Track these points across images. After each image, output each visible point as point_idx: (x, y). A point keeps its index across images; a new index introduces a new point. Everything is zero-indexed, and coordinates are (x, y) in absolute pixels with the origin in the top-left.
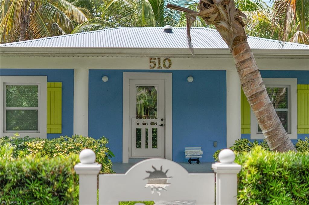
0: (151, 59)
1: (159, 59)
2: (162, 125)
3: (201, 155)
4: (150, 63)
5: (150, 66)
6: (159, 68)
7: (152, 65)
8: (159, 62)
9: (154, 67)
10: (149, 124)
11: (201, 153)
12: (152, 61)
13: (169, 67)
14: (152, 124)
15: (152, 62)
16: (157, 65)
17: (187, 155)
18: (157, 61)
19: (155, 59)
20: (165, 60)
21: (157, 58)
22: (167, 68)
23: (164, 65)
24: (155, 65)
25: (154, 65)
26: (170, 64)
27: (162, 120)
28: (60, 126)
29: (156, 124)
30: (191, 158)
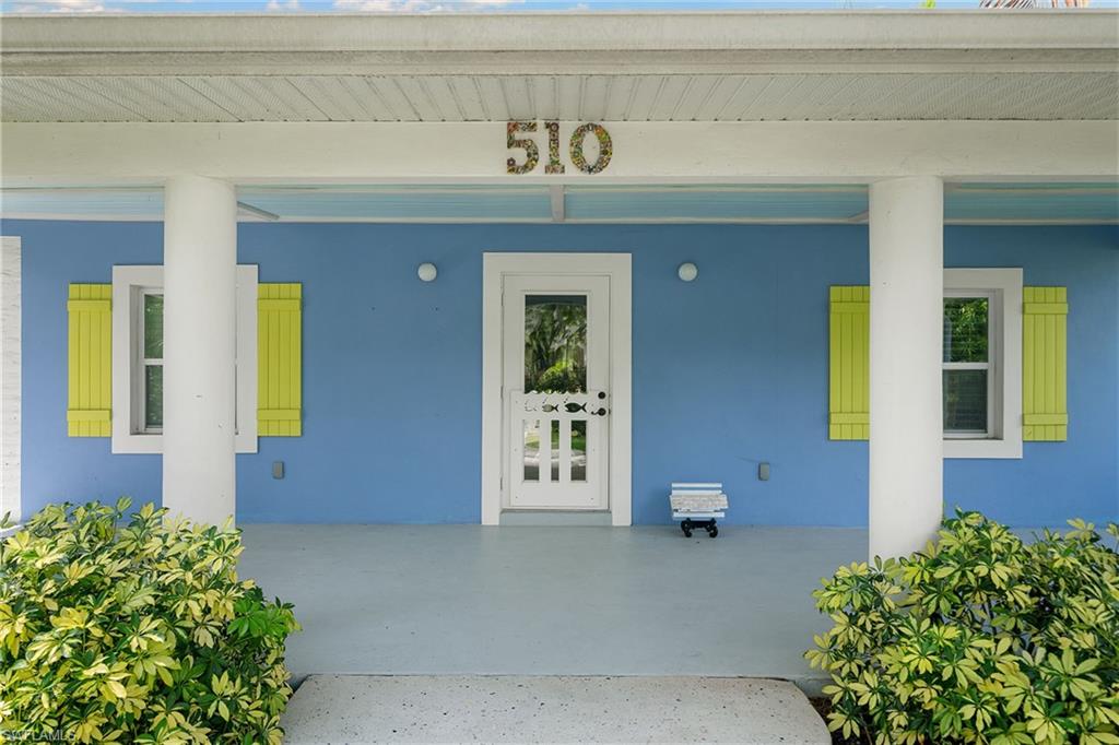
0: (513, 127)
1: (553, 127)
2: (601, 412)
3: (722, 510)
4: (509, 145)
5: (511, 162)
6: (554, 170)
7: (520, 156)
8: (554, 140)
9: (526, 168)
10: (562, 409)
11: (723, 502)
12: (518, 135)
13: (601, 164)
14: (572, 408)
15: (519, 144)
16: (544, 157)
17: (676, 511)
18: (541, 137)
19: (532, 127)
20: (580, 133)
21: (541, 124)
22: (590, 170)
23: (577, 155)
24: (533, 156)
25: (529, 155)
26: (606, 151)
27: (602, 395)
28: (297, 415)
29: (583, 408)
30: (688, 519)
